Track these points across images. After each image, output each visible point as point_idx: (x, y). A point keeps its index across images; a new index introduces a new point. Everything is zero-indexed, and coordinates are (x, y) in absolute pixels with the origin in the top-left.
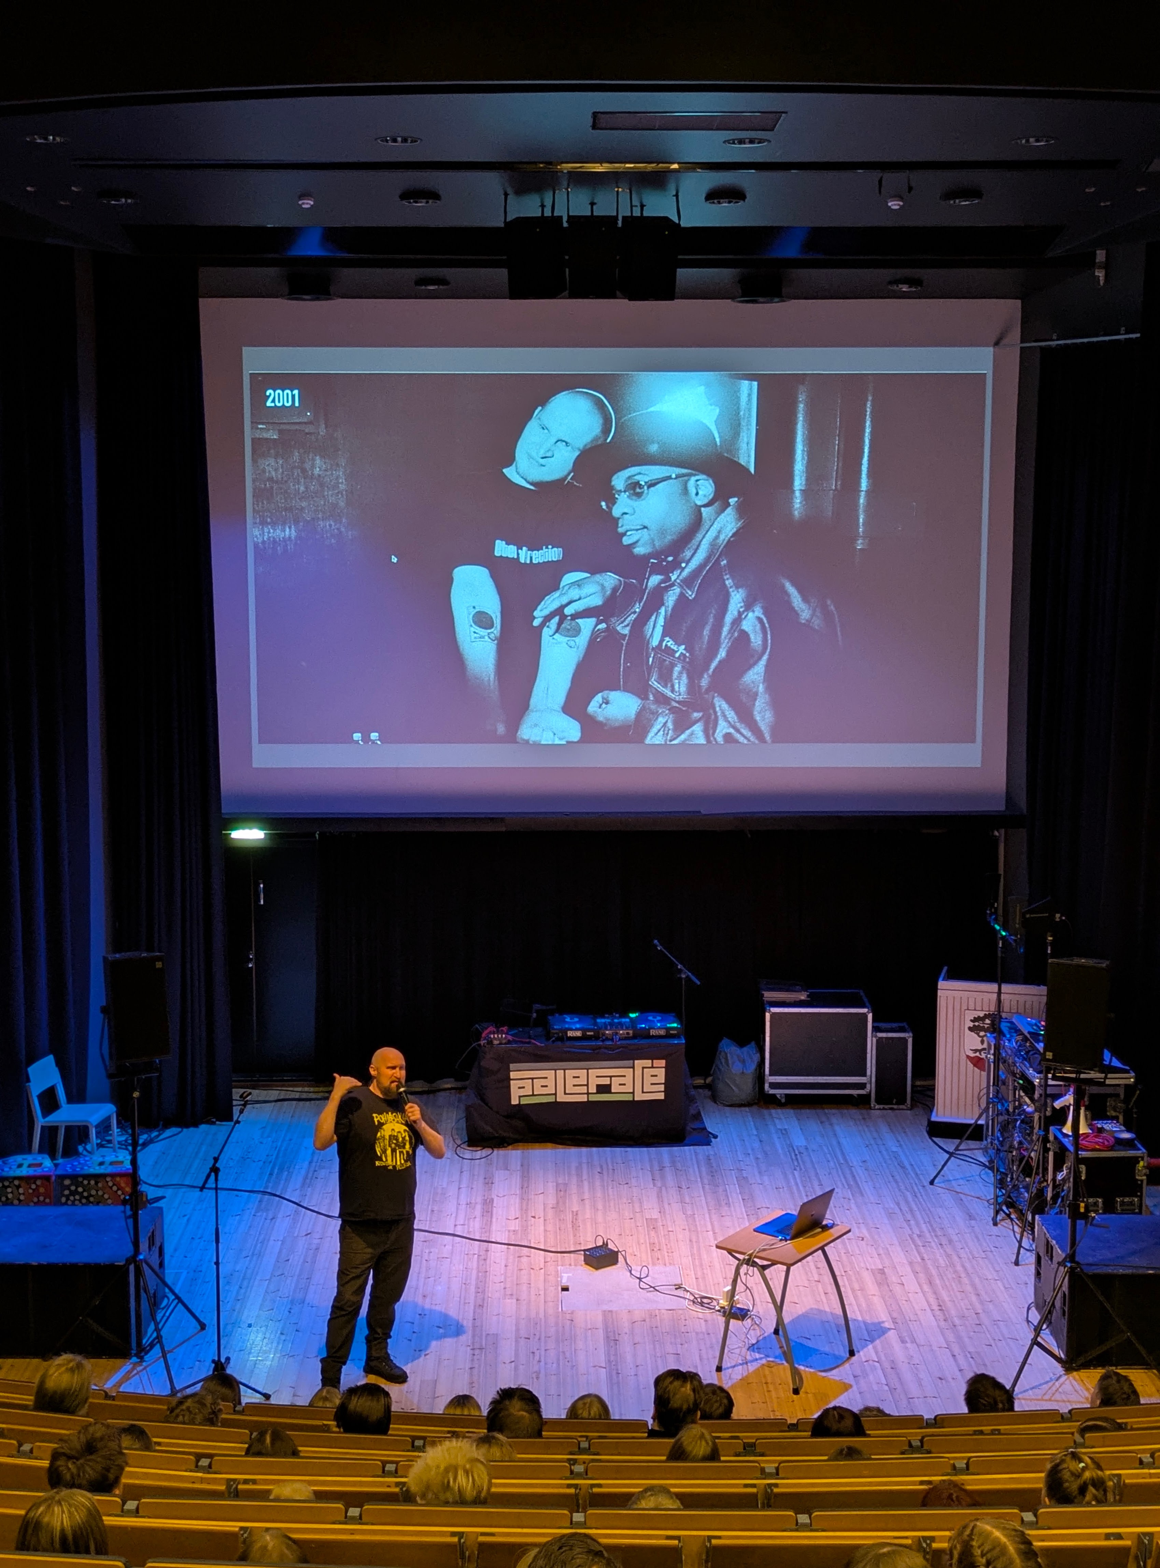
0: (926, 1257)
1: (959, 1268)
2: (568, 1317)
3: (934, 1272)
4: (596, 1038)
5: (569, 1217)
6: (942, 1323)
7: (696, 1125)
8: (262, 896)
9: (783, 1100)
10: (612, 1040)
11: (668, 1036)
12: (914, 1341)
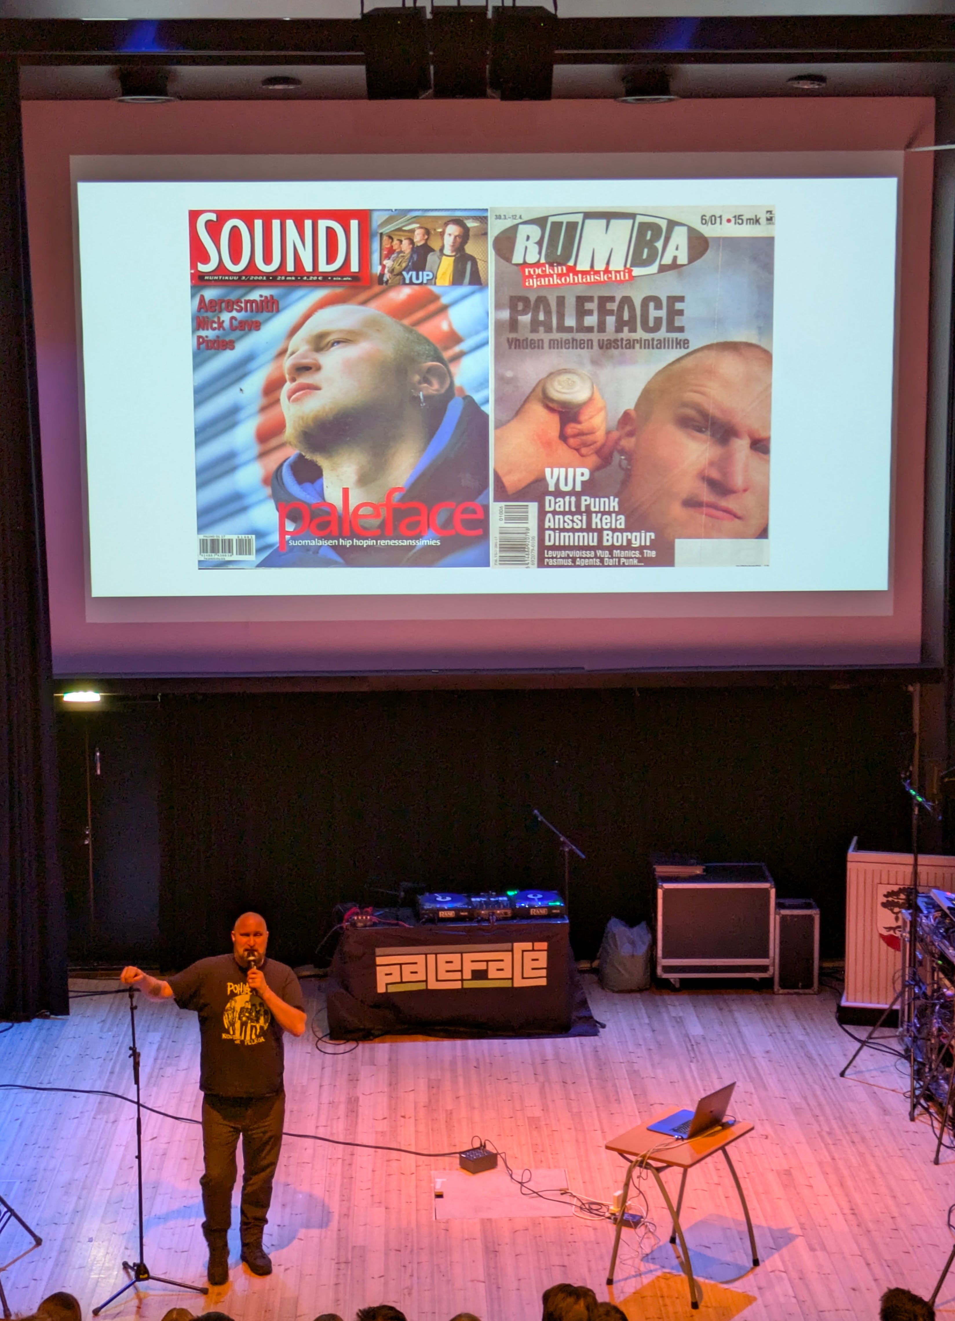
0: (836, 1156)
1: (873, 1167)
2: (443, 1226)
3: (845, 1172)
4: (471, 918)
5: (442, 1117)
6: (855, 1229)
7: (583, 1013)
8: (99, 765)
9: (678, 985)
10: (488, 920)
11: (550, 916)
12: (824, 1248)
